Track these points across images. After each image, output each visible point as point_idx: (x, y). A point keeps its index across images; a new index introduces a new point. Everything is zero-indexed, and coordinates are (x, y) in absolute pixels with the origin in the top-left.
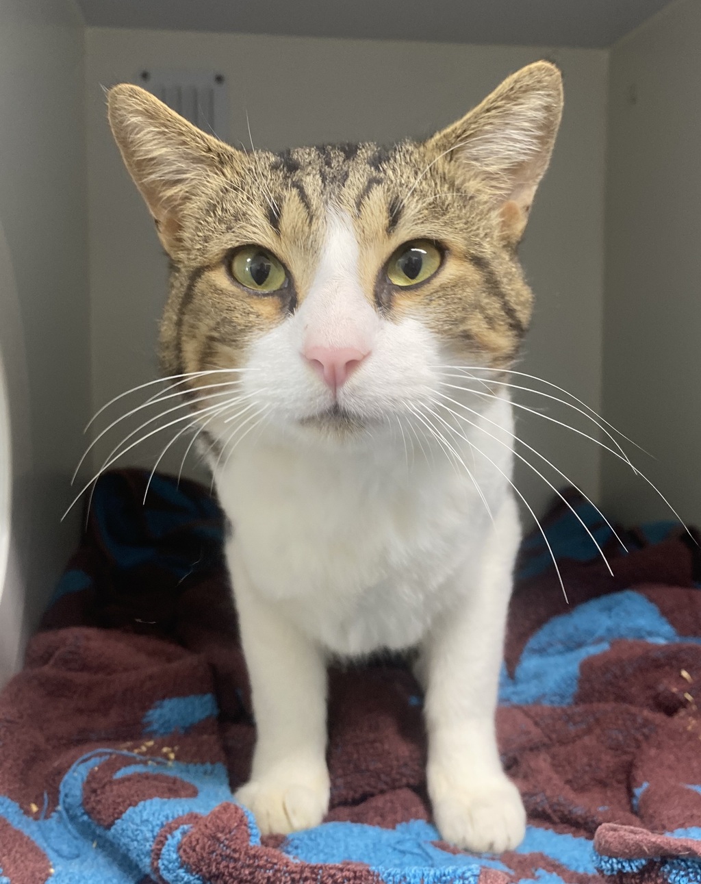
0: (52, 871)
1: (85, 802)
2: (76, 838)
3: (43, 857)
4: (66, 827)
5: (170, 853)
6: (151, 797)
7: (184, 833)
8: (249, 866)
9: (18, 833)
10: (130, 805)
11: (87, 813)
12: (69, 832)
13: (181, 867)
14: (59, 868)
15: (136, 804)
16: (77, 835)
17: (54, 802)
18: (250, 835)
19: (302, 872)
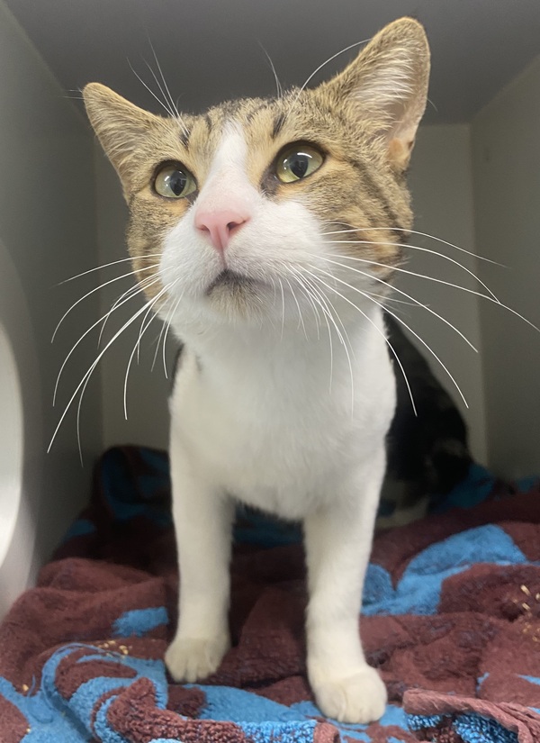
0: (29, 730)
1: (55, 682)
2: (50, 709)
3: (23, 720)
4: (45, 701)
6: (98, 676)
7: (112, 702)
10: (83, 682)
11: (57, 690)
12: (47, 704)
13: (107, 727)
14: (34, 728)
15: (86, 682)
16: (52, 706)
17: (39, 683)
18: (157, 702)
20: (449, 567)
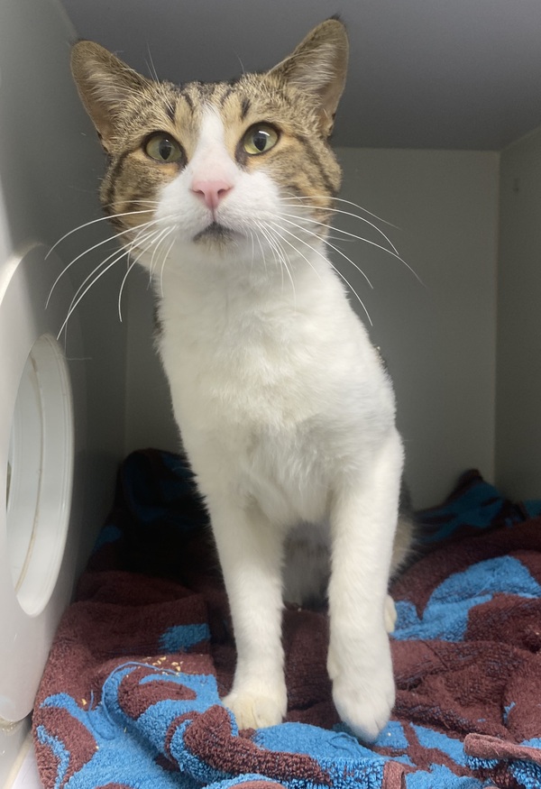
0: (97, 747)
1: (120, 699)
2: (113, 725)
3: (92, 737)
4: (106, 717)
5: (178, 739)
6: (165, 698)
7: (187, 725)
8: (230, 751)
9: (74, 719)
10: (151, 703)
11: (120, 707)
12: (108, 720)
13: (185, 749)
14: (102, 746)
15: (154, 703)
16: (114, 723)
17: (98, 698)
18: (231, 729)
19: (265, 757)
20: (471, 596)
